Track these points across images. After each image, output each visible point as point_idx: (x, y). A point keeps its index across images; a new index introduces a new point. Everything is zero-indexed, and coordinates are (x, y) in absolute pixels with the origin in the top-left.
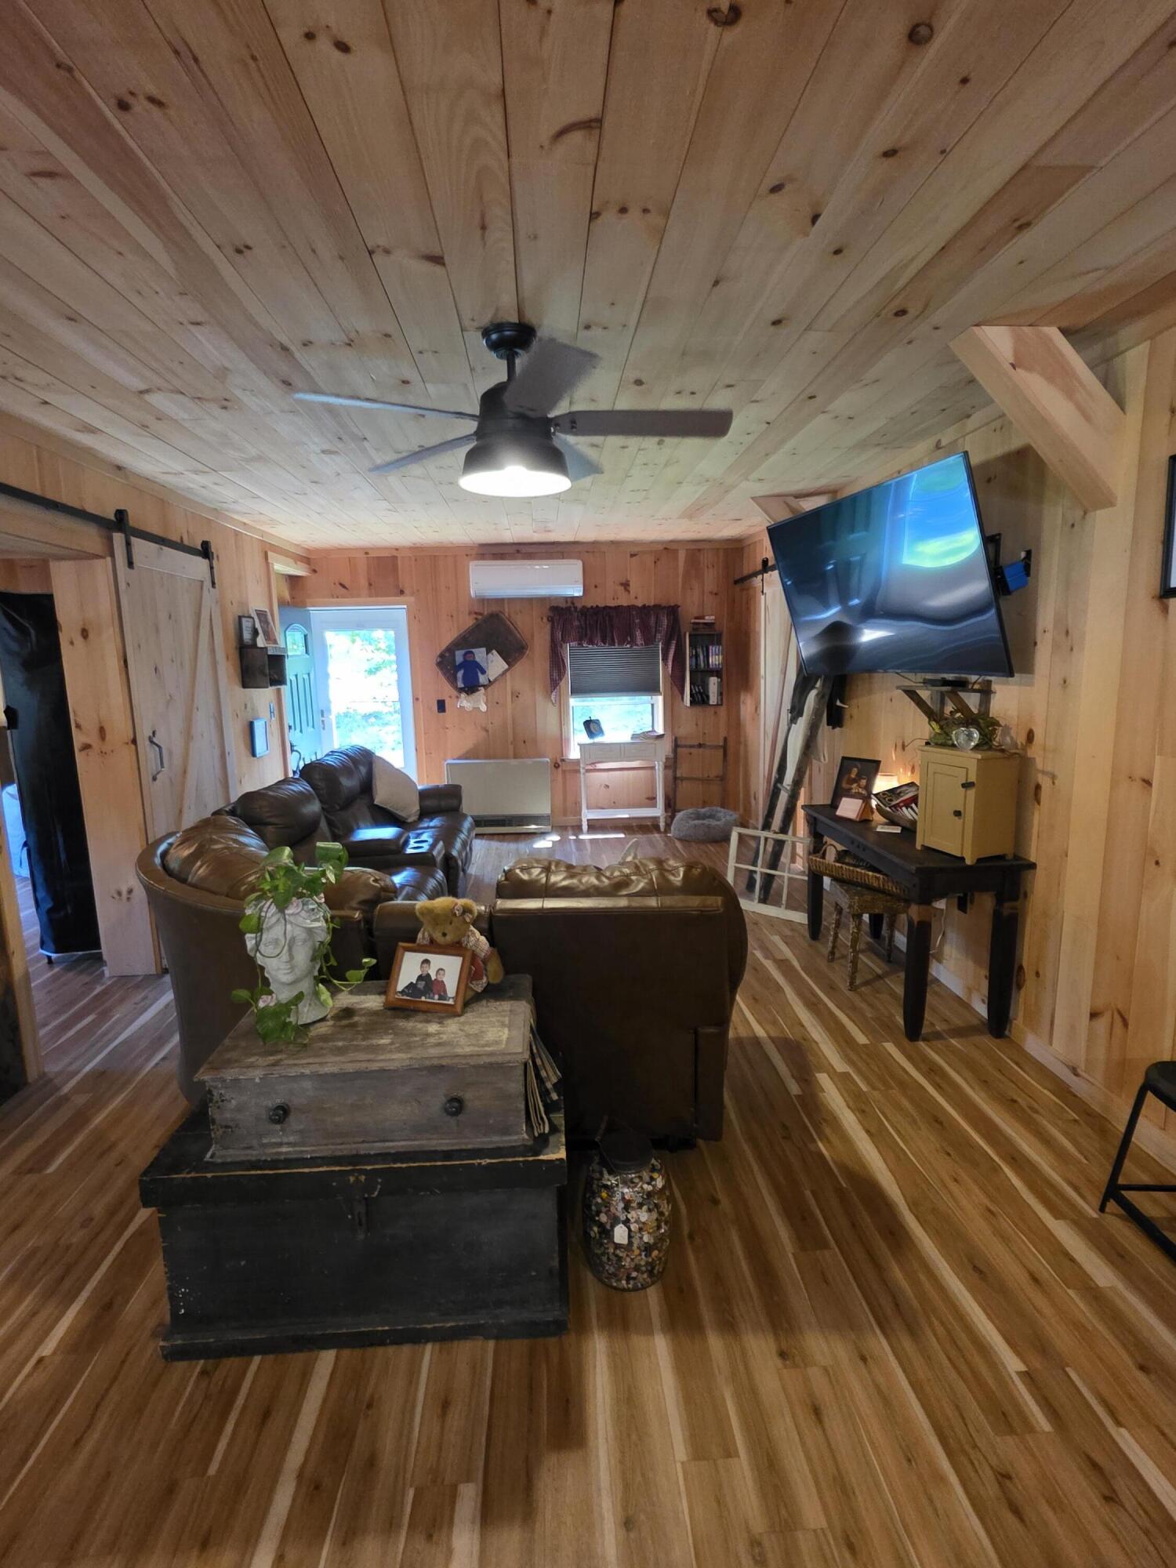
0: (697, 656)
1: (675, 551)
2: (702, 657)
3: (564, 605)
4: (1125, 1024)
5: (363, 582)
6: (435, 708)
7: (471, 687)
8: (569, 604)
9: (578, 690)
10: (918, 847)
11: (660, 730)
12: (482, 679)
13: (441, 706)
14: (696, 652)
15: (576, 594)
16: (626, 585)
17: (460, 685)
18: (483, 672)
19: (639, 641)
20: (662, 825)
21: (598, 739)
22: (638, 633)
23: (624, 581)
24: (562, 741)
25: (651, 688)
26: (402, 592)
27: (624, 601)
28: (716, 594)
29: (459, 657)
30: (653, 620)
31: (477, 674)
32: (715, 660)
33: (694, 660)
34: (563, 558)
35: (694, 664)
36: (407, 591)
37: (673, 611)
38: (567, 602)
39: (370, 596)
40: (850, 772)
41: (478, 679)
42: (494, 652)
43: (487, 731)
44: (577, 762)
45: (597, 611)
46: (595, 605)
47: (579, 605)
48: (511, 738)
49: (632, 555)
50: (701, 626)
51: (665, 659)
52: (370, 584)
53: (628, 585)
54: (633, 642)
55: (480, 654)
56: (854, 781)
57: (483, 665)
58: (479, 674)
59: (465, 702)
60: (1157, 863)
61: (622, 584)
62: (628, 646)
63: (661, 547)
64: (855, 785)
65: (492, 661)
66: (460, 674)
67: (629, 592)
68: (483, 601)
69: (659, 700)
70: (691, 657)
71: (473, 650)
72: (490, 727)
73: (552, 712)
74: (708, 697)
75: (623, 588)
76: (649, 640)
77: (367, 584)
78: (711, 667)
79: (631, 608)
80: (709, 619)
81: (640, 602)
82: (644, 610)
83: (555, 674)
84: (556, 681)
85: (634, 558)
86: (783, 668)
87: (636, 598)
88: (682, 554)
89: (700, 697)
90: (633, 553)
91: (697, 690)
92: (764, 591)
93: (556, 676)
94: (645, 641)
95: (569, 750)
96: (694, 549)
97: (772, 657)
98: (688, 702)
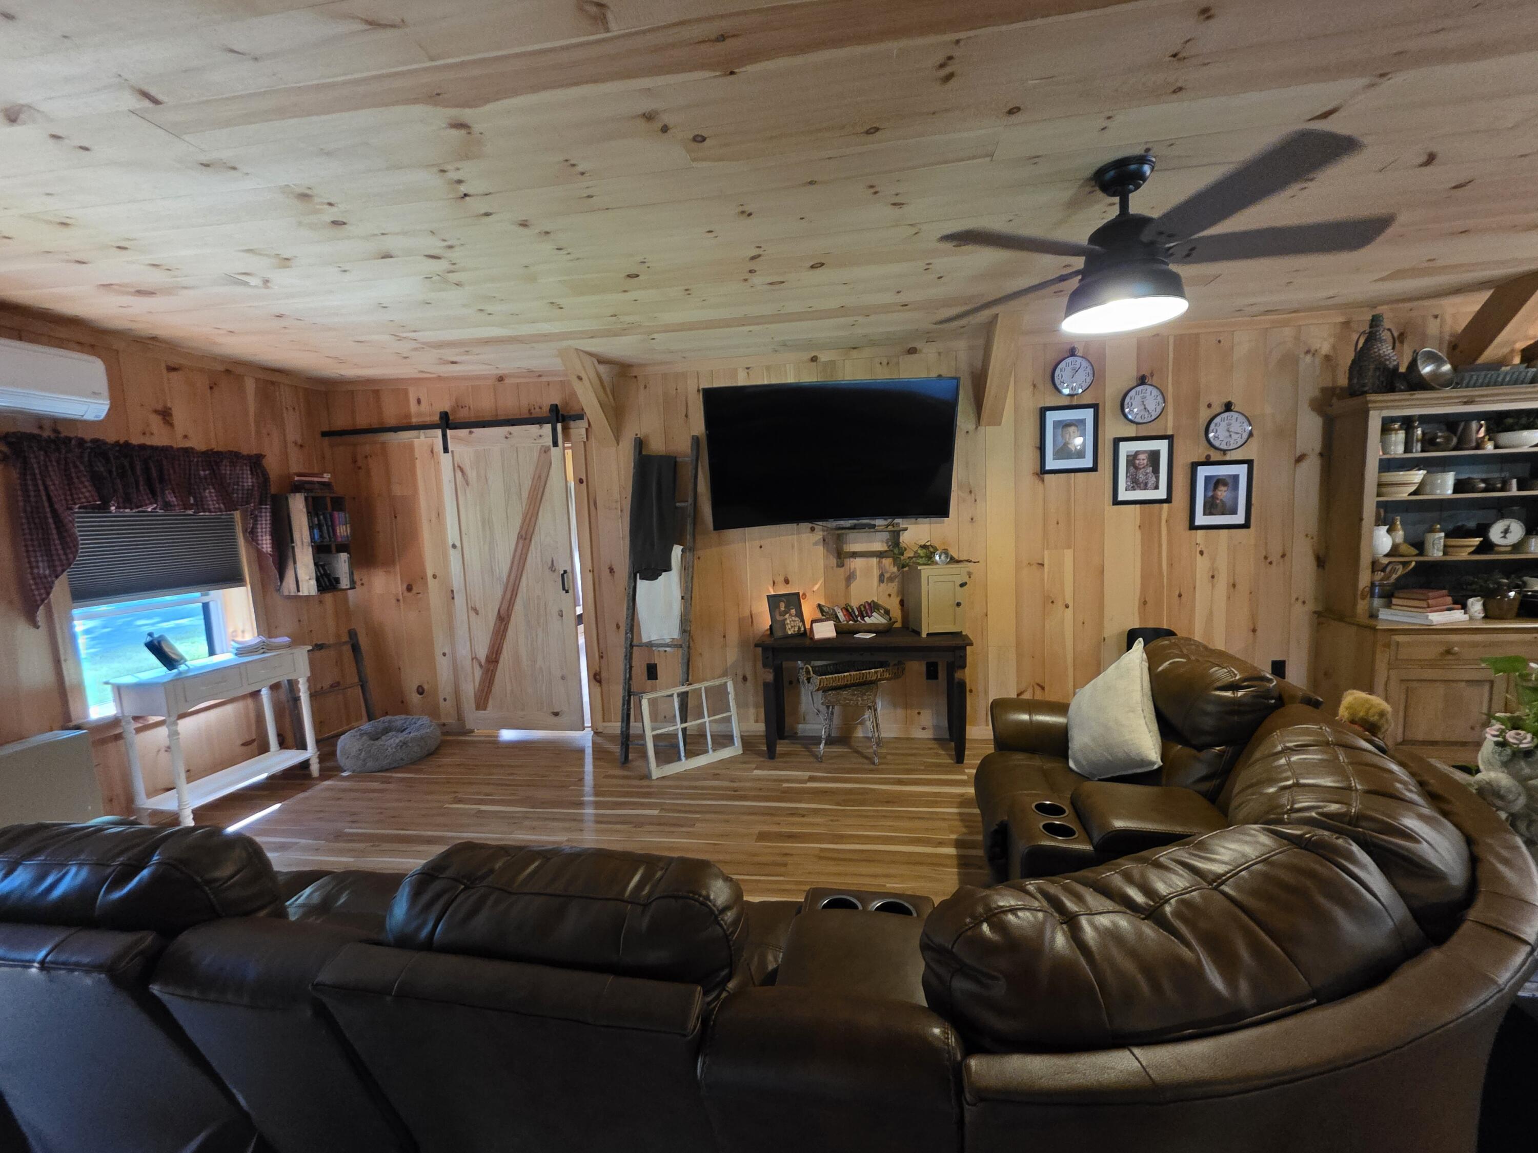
0: (319, 527)
1: (240, 378)
2: (325, 527)
4: (1043, 688)
9: (88, 593)
11: (251, 639)
14: (319, 520)
15: (90, 416)
16: (166, 415)
19: (209, 504)
20: (315, 768)
21: (181, 669)
22: (209, 494)
23: (160, 407)
24: (63, 694)
25: (226, 578)
27: (159, 437)
30: (227, 472)
32: (343, 531)
33: (317, 531)
35: (317, 537)
37: (258, 464)
38: (41, 427)
40: (779, 607)
44: (115, 722)
45: (125, 449)
49: (171, 369)
50: (317, 486)
53: (171, 415)
54: (200, 505)
56: (785, 612)
60: (1053, 602)
61: (156, 412)
62: (191, 512)
63: (221, 368)
64: (787, 616)
67: (171, 425)
69: (245, 594)
70: (311, 528)
73: (31, 641)
74: (337, 580)
75: (160, 418)
78: (339, 540)
79: (187, 451)
80: (327, 477)
81: (197, 443)
82: (212, 458)
83: (41, 564)
84: (45, 577)
85: (174, 375)
86: (523, 533)
87: (185, 437)
88: (250, 386)
89: (326, 580)
90: (171, 364)
91: (322, 571)
92: (450, 448)
93: (43, 569)
94: (224, 504)
95: (85, 707)
96: (267, 381)
97: (483, 526)
98: (308, 590)
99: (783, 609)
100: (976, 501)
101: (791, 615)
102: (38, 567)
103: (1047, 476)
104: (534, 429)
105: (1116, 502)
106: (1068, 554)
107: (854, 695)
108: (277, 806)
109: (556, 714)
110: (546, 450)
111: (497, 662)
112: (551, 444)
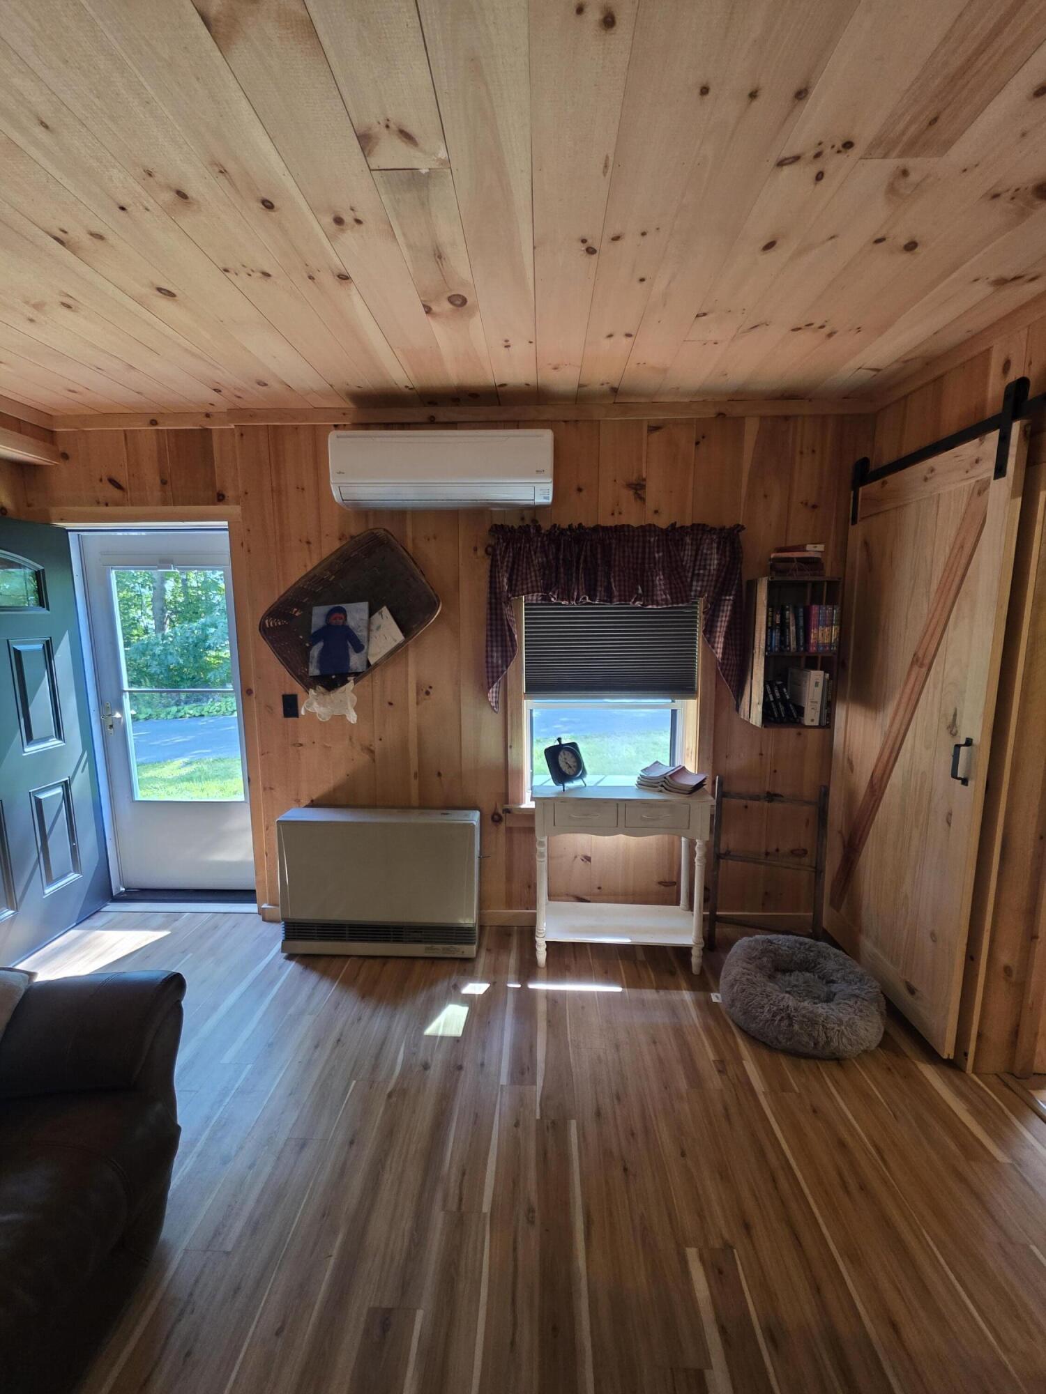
0: (783, 627)
1: (739, 421)
2: (793, 628)
3: (515, 523)
5: (151, 476)
6: (279, 709)
7: (331, 679)
8: (528, 522)
9: (539, 686)
11: (690, 763)
12: (355, 661)
13: (290, 706)
14: (783, 618)
15: (540, 501)
16: (638, 488)
17: (314, 670)
18: (359, 648)
19: (660, 595)
20: (696, 962)
21: (575, 786)
22: (659, 581)
23: (634, 479)
24: (507, 775)
25: (680, 686)
26: (220, 498)
27: (632, 517)
28: (814, 507)
29: (318, 616)
30: (688, 553)
31: (346, 648)
32: (824, 635)
33: (776, 635)
34: (518, 428)
35: (775, 642)
36: (230, 494)
37: (730, 539)
38: (523, 518)
39: (165, 502)
41: (347, 659)
42: (385, 610)
43: (372, 752)
45: (580, 535)
46: (575, 525)
47: (546, 523)
48: (414, 767)
49: (654, 429)
50: (795, 565)
51: (709, 631)
52: (164, 482)
53: (644, 487)
54: (648, 596)
55: (356, 614)
57: (361, 634)
58: (351, 651)
59: (314, 705)
61: (630, 486)
62: (638, 604)
63: (711, 412)
65: (378, 628)
66: (315, 651)
67: (642, 499)
69: (690, 709)
70: (769, 629)
71: (344, 606)
72: (377, 746)
73: (490, 721)
74: (801, 711)
75: (631, 493)
76: (680, 593)
77: (158, 481)
78: (813, 649)
79: (647, 529)
80: (813, 550)
81: (663, 522)
82: (674, 536)
83: (495, 654)
84: (497, 667)
85: (656, 434)
87: (656, 512)
88: (751, 429)
89: (782, 708)
90: (653, 424)
91: (778, 694)
93: (496, 658)
94: (671, 594)
95: (519, 795)
96: (778, 417)
98: (756, 718)
102: (492, 657)
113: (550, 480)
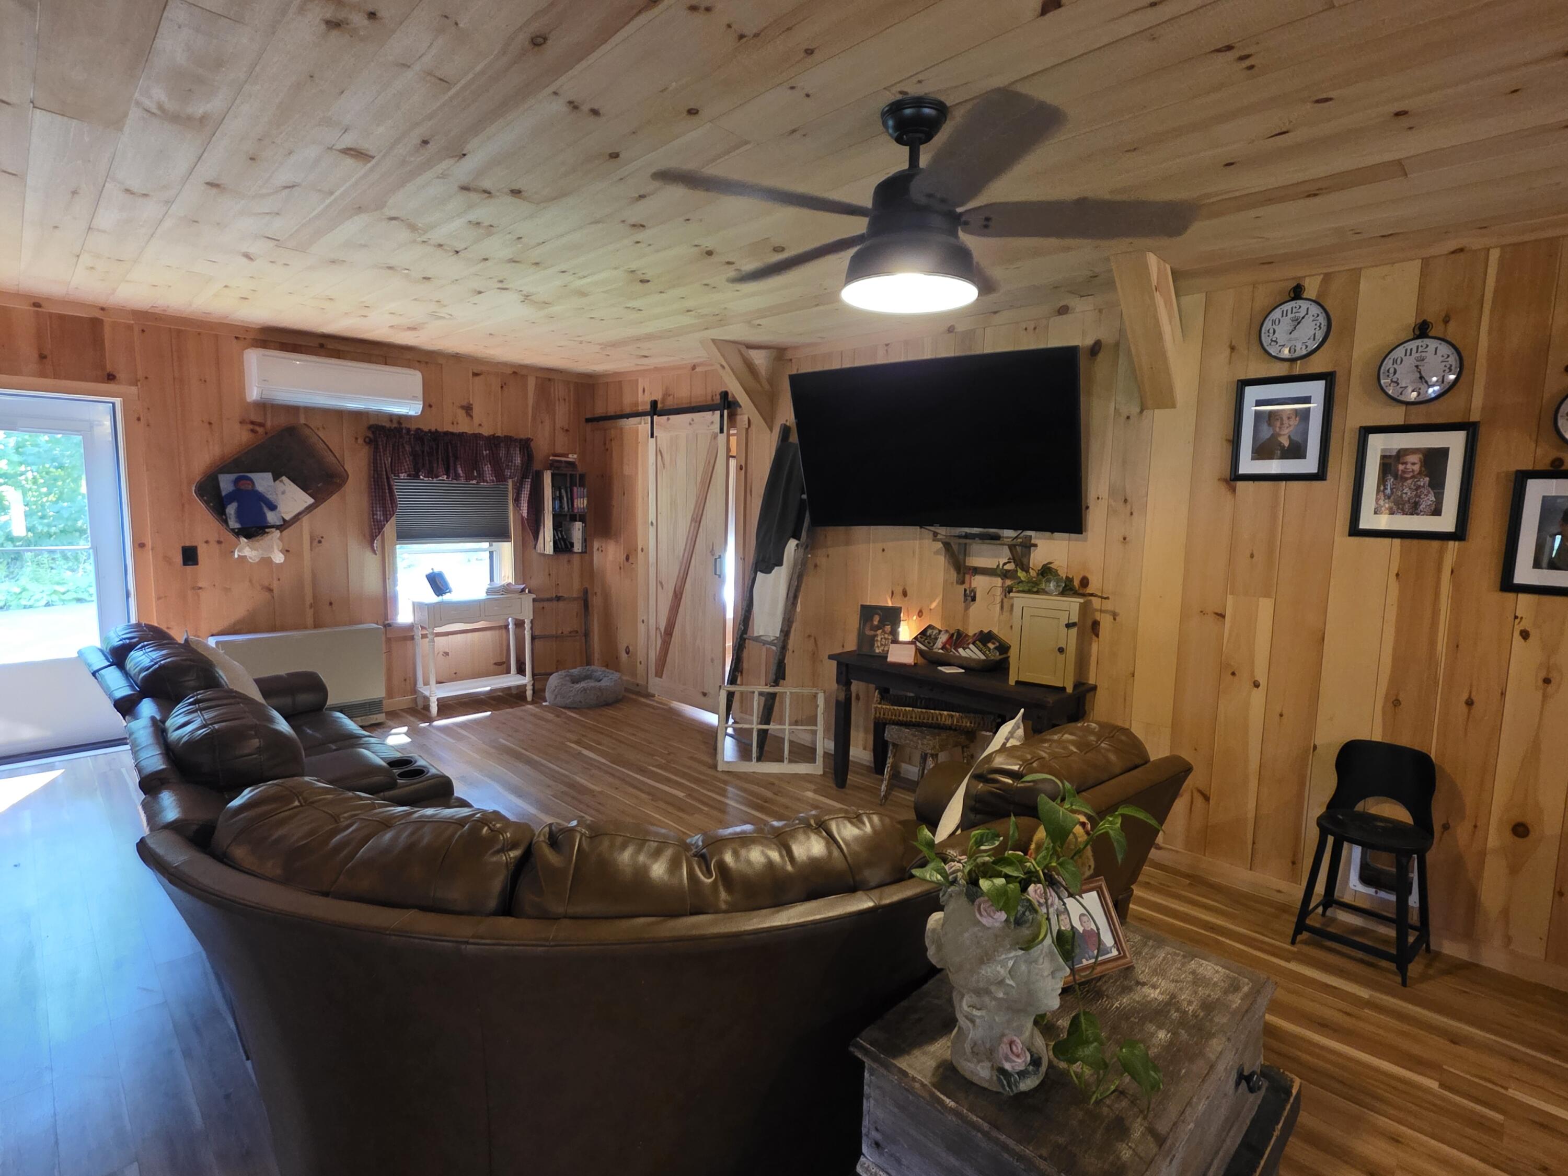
0: (561, 498)
1: (525, 377)
2: (565, 499)
3: (388, 425)
4: (1207, 798)
5: (27, 352)
6: (179, 559)
7: (253, 529)
8: (395, 425)
9: (408, 535)
10: (1012, 682)
12: (271, 517)
13: (190, 556)
14: (560, 493)
15: (412, 413)
16: (468, 409)
17: (234, 524)
18: (273, 507)
19: (488, 477)
20: (529, 693)
21: (447, 597)
22: (487, 469)
23: (465, 403)
24: (386, 601)
25: (498, 533)
26: (111, 378)
27: (464, 426)
28: (567, 430)
29: (226, 483)
30: (502, 453)
31: (261, 509)
32: (581, 503)
33: (557, 502)
34: (386, 364)
35: (557, 507)
36: (121, 376)
37: (526, 446)
38: (391, 421)
39: (43, 374)
40: (872, 620)
41: (264, 516)
42: (284, 478)
43: (270, 590)
44: (411, 627)
45: (436, 436)
47: (413, 427)
48: (309, 599)
49: (475, 375)
50: (563, 465)
51: (517, 500)
52: (42, 357)
53: (472, 409)
54: (481, 477)
55: (263, 482)
56: (878, 628)
57: (270, 497)
58: (266, 510)
59: (247, 550)
60: (1233, 674)
61: (463, 407)
62: (474, 482)
63: (509, 371)
64: (879, 632)
65: (283, 493)
66: (231, 509)
67: (471, 417)
68: (264, 406)
69: (506, 549)
70: (553, 499)
71: (249, 475)
72: (275, 585)
73: (371, 562)
74: (572, 545)
75: (464, 412)
76: (500, 477)
77: (36, 356)
78: (576, 511)
79: (477, 436)
80: (572, 457)
81: (486, 431)
82: (494, 442)
83: (378, 513)
84: (381, 521)
85: (477, 378)
86: (695, 516)
87: (480, 425)
88: (531, 383)
89: (563, 543)
90: (475, 371)
91: (560, 536)
92: (655, 435)
93: (379, 516)
94: (495, 477)
95: (396, 612)
96: (545, 380)
97: (671, 504)
98: (549, 549)
99: (876, 623)
100: (1132, 514)
101: (884, 632)
102: (377, 514)
103: (1240, 485)
104: (708, 415)
105: (1355, 531)
106: (1265, 607)
107: (915, 736)
108: (489, 713)
109: (705, 694)
110: (715, 437)
111: (671, 635)
112: (718, 430)
113: (422, 403)
